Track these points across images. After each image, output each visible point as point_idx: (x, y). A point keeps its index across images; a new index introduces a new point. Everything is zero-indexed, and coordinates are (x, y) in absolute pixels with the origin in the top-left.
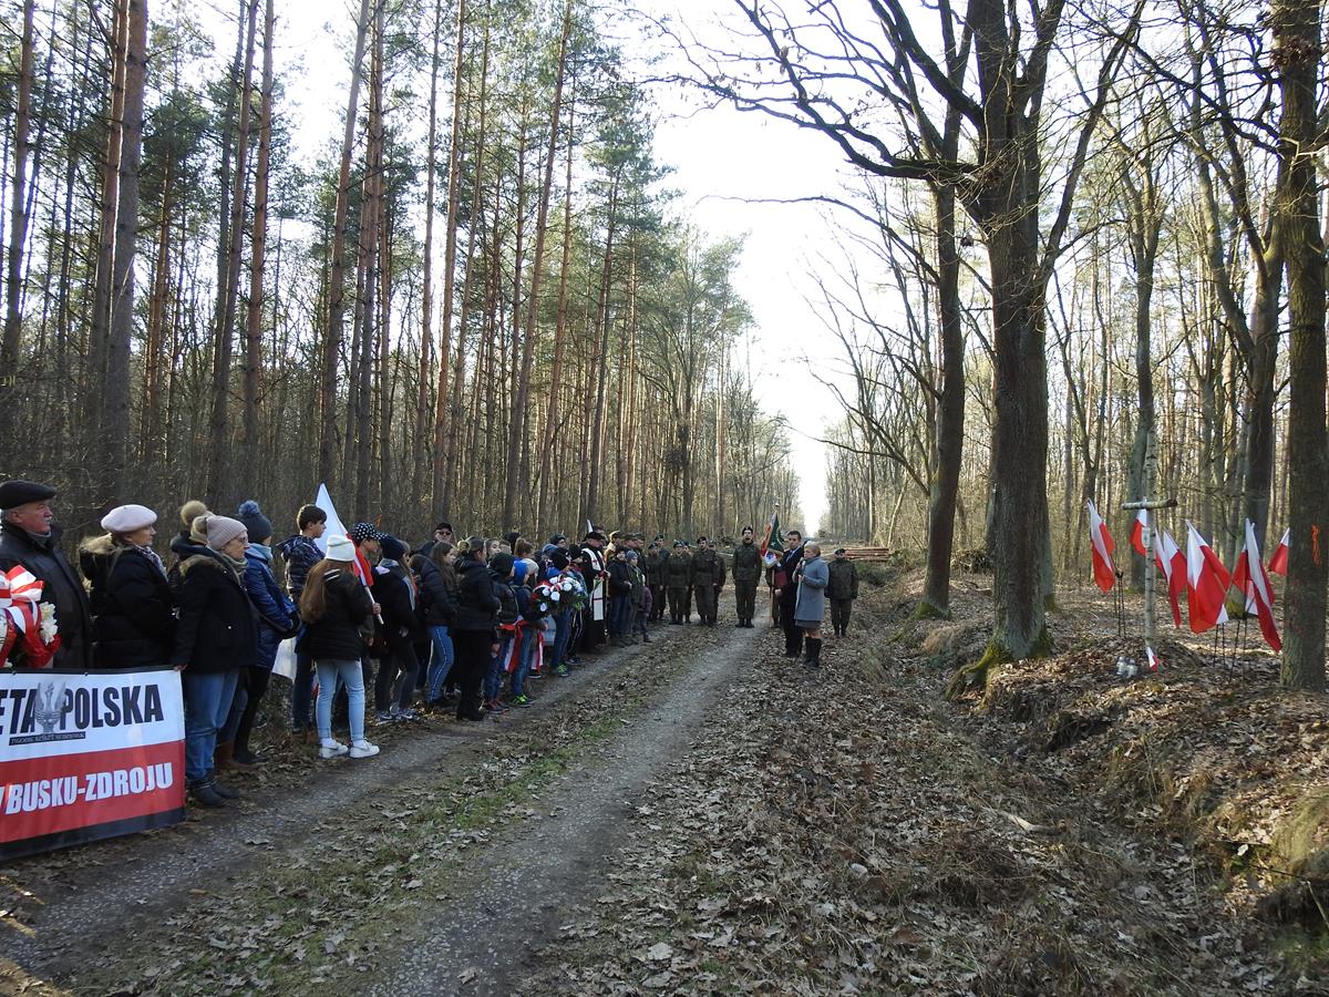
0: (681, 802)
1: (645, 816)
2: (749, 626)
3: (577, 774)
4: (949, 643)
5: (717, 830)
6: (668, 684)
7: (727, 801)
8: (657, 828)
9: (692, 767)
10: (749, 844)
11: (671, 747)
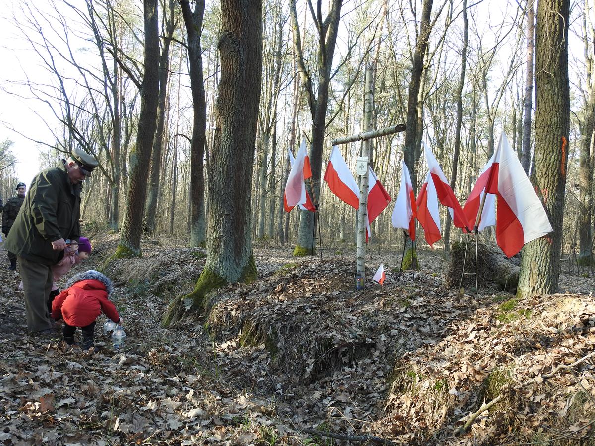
4: (147, 274)
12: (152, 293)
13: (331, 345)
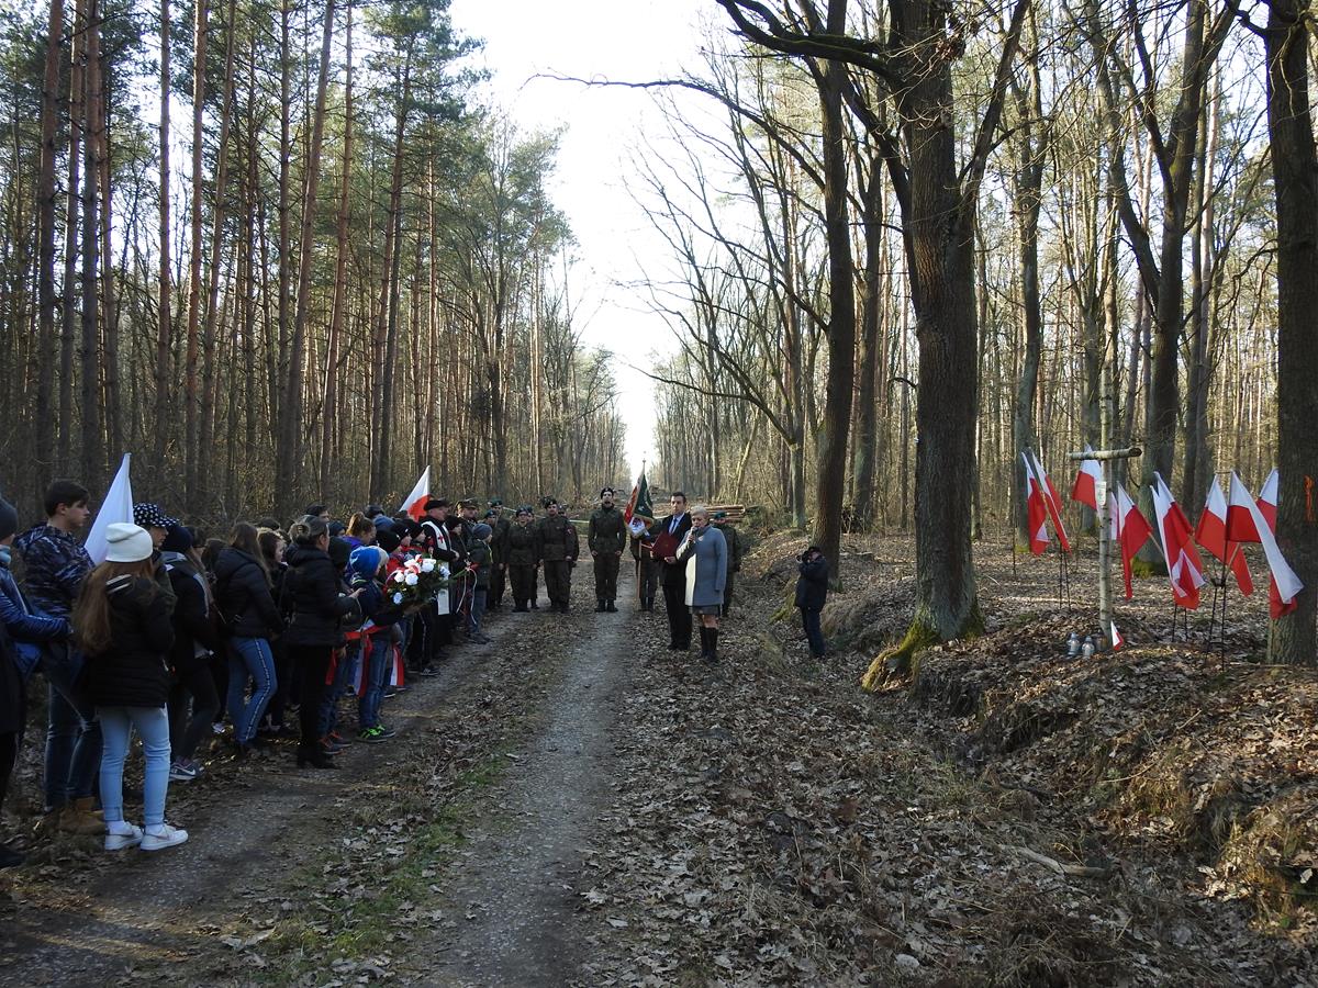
0: (640, 879)
1: (598, 907)
2: (612, 609)
3: (481, 847)
5: (706, 921)
6: (545, 697)
7: (701, 874)
8: (622, 924)
9: (631, 822)
10: (761, 942)
11: (592, 792)
12: (854, 647)
13: (1031, 714)
